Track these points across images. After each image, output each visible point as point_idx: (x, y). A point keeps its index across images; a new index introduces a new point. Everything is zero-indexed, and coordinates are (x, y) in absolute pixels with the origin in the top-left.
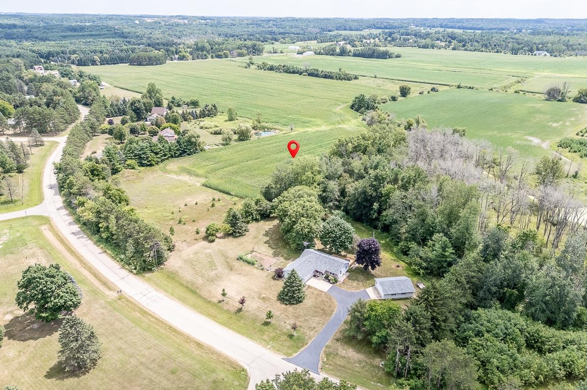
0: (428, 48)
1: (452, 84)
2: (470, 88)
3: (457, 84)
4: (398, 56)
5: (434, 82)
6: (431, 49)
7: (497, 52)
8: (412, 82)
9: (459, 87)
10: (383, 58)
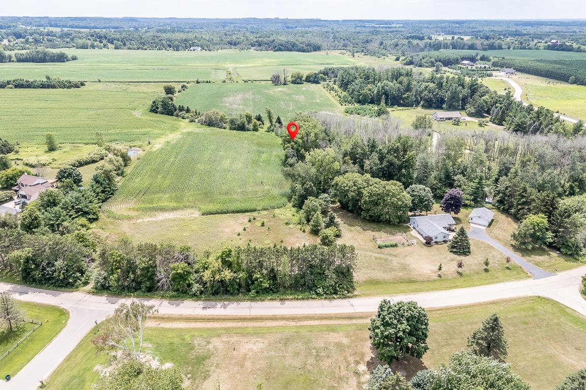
0: (87, 48)
1: (190, 80)
2: (207, 82)
3: (195, 80)
4: (74, 58)
5: (168, 80)
6: (92, 50)
7: (160, 49)
8: (145, 82)
9: (198, 82)
10: (60, 62)
